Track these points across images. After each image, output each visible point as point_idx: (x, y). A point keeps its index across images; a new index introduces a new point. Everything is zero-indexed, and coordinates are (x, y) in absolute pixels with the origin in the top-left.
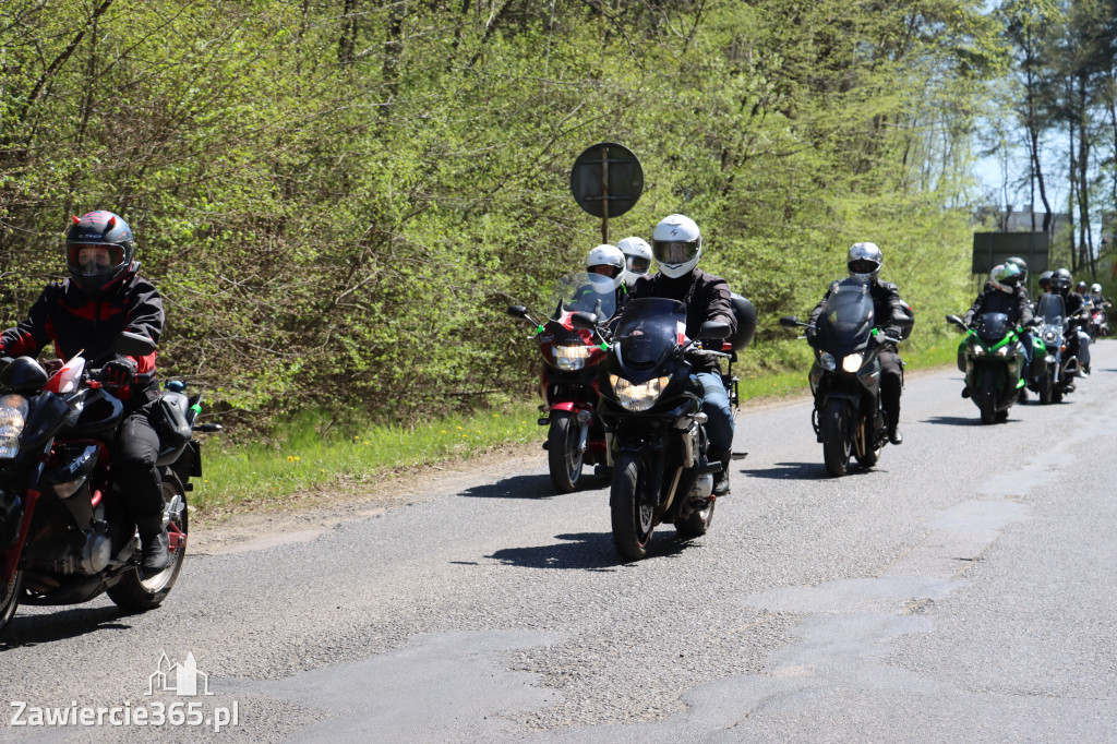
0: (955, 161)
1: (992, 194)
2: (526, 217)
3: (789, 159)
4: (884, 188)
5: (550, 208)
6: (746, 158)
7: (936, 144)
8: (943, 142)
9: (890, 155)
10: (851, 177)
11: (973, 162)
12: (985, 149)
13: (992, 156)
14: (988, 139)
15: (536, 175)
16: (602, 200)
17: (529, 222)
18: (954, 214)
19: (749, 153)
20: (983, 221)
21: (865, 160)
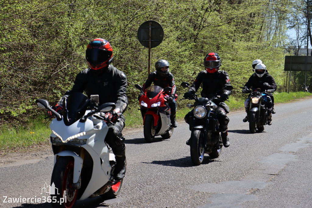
0: (280, 30)
1: (293, 42)
2: (123, 47)
3: (219, 28)
4: (253, 39)
5: (132, 44)
6: (203, 27)
7: (272, 23)
8: (275, 23)
9: (256, 27)
10: (241, 35)
11: (286, 30)
12: (291, 25)
13: (293, 28)
14: (292, 22)
15: (127, 31)
16: (149, 41)
17: (124, 49)
18: (279, 49)
19: (204, 25)
20: (289, 52)
21: (246, 29)
